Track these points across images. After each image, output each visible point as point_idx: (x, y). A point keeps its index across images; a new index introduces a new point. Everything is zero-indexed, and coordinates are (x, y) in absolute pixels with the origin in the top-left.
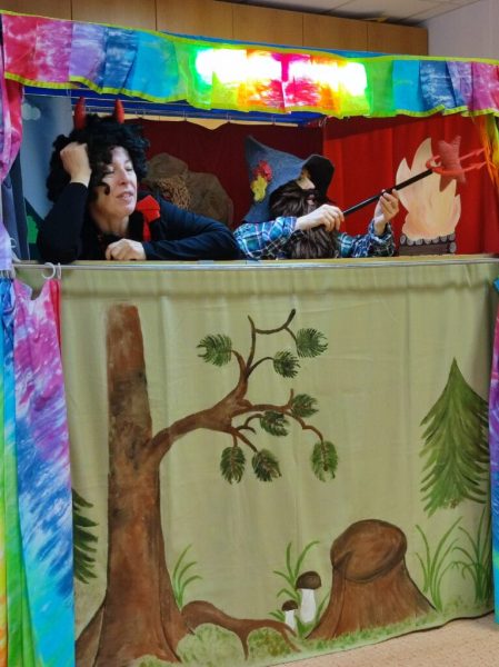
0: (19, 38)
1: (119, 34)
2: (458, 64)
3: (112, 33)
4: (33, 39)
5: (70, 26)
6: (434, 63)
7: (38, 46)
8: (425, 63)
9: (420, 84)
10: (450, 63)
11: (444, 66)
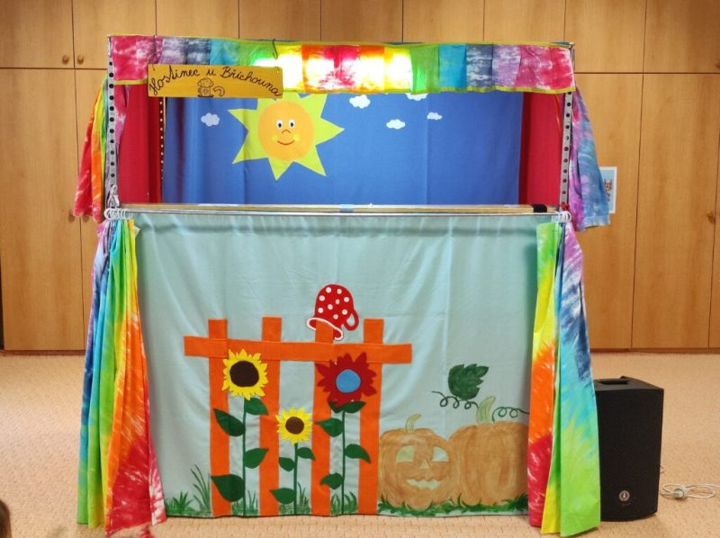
0: (121, 53)
1: (197, 42)
3: (192, 43)
4: (134, 52)
5: (161, 39)
6: (480, 47)
8: (471, 46)
9: (466, 63)
10: (498, 47)
11: (491, 50)
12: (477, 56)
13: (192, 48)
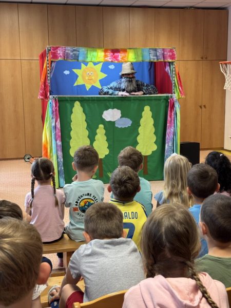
1: (76, 48)
5: (65, 48)
6: (153, 49)
7: (59, 52)
9: (150, 54)
10: (157, 49)
12: (152, 52)
13: (74, 50)
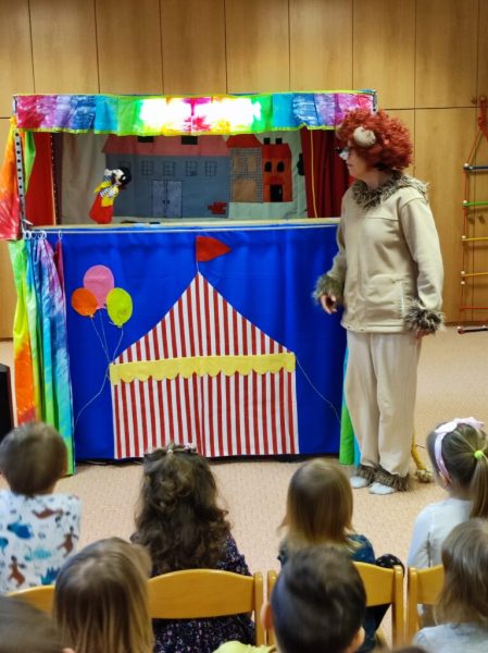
0: (26, 109)
1: (85, 98)
2: (323, 95)
3: (80, 99)
4: (35, 107)
5: (55, 97)
6: (304, 96)
7: (38, 110)
8: (296, 95)
9: (293, 108)
10: (317, 95)
11: (312, 97)
12: (302, 102)
13: (80, 104)
